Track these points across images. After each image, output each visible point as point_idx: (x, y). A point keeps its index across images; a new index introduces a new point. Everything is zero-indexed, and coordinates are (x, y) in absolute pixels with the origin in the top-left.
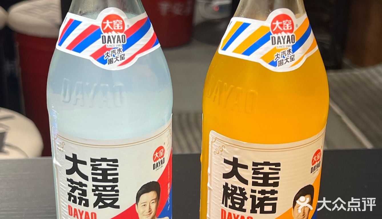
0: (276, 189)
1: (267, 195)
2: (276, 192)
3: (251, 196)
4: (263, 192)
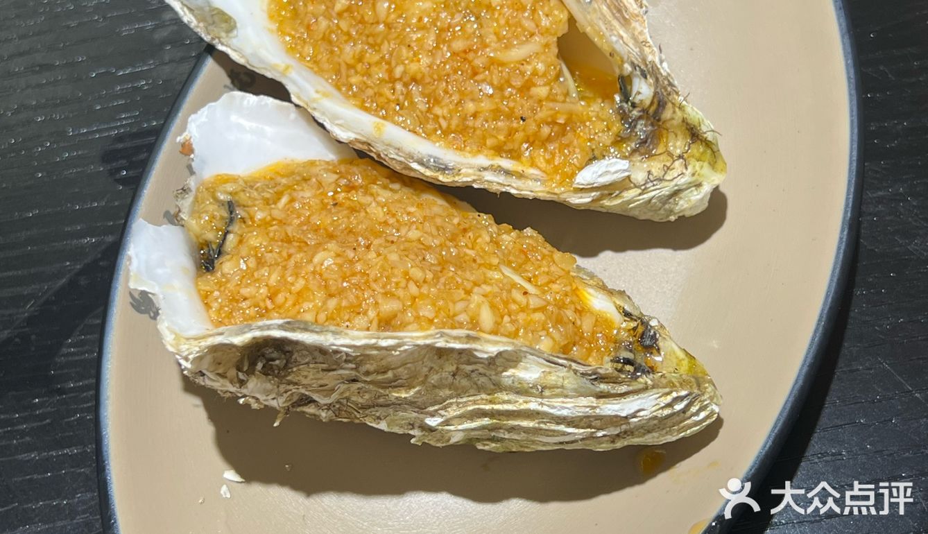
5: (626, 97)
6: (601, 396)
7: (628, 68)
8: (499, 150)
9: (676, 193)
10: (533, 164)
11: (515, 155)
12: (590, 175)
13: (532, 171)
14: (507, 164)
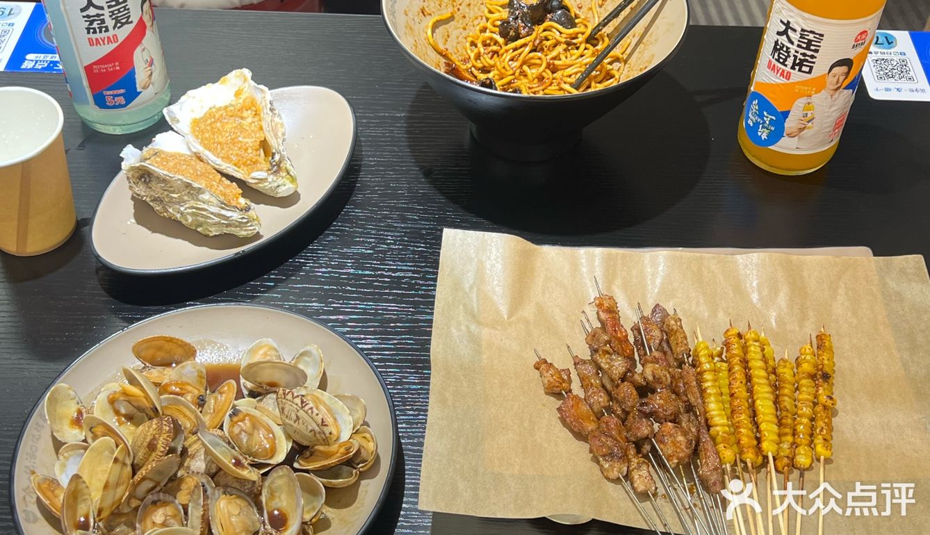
0: (815, 54)
1: (807, 58)
2: (816, 57)
3: (794, 56)
4: (804, 55)
5: (273, 158)
6: (223, 208)
7: (274, 151)
8: (235, 165)
9: (278, 186)
10: (243, 170)
11: (239, 167)
12: (257, 174)
13: (241, 171)
14: (236, 168)
